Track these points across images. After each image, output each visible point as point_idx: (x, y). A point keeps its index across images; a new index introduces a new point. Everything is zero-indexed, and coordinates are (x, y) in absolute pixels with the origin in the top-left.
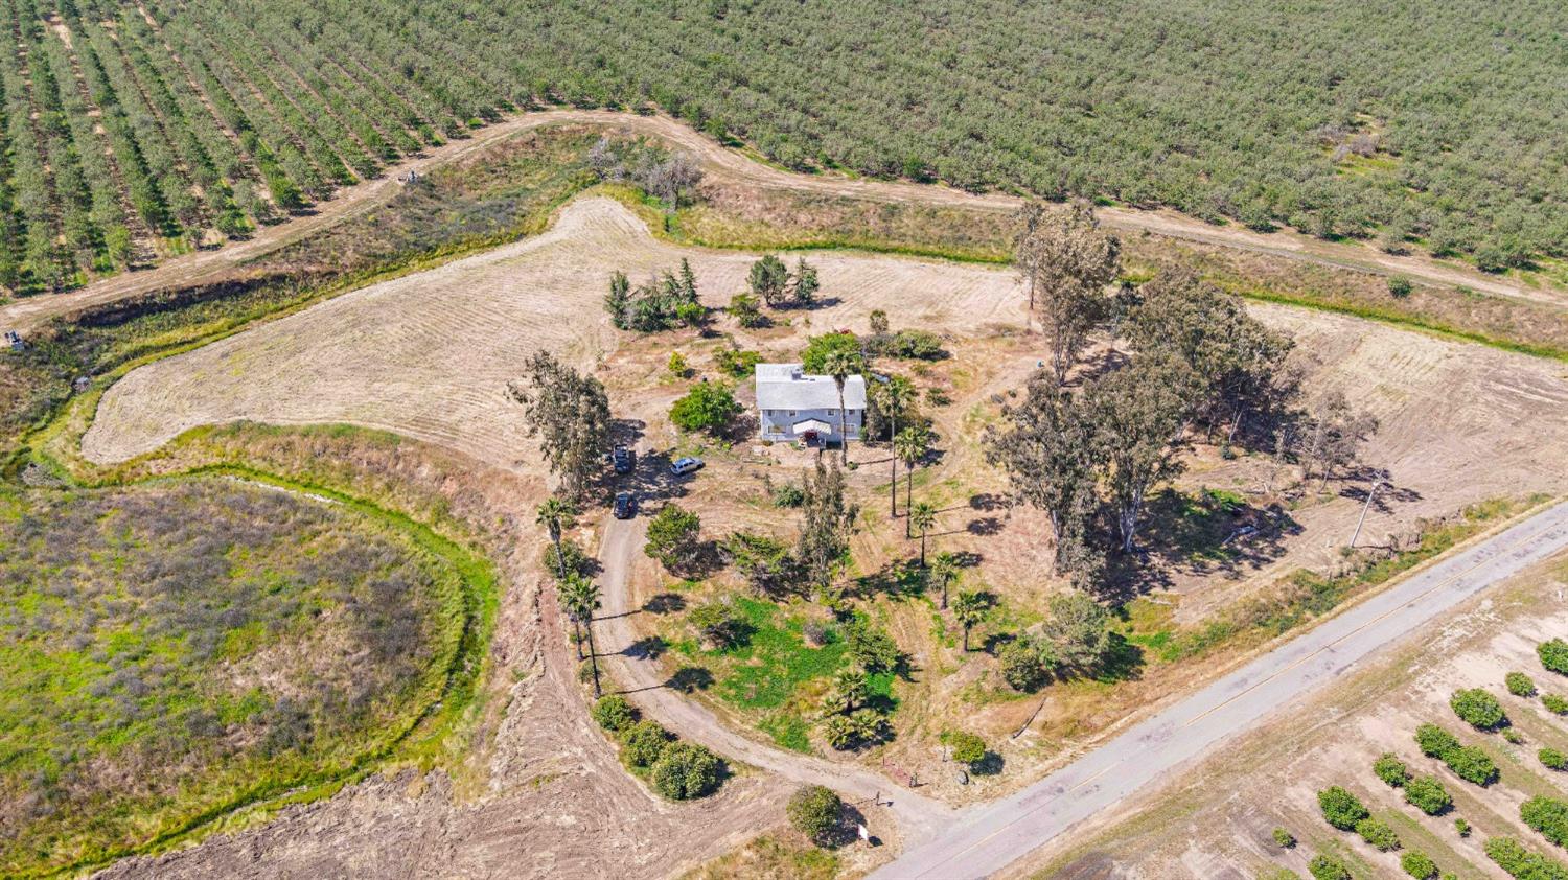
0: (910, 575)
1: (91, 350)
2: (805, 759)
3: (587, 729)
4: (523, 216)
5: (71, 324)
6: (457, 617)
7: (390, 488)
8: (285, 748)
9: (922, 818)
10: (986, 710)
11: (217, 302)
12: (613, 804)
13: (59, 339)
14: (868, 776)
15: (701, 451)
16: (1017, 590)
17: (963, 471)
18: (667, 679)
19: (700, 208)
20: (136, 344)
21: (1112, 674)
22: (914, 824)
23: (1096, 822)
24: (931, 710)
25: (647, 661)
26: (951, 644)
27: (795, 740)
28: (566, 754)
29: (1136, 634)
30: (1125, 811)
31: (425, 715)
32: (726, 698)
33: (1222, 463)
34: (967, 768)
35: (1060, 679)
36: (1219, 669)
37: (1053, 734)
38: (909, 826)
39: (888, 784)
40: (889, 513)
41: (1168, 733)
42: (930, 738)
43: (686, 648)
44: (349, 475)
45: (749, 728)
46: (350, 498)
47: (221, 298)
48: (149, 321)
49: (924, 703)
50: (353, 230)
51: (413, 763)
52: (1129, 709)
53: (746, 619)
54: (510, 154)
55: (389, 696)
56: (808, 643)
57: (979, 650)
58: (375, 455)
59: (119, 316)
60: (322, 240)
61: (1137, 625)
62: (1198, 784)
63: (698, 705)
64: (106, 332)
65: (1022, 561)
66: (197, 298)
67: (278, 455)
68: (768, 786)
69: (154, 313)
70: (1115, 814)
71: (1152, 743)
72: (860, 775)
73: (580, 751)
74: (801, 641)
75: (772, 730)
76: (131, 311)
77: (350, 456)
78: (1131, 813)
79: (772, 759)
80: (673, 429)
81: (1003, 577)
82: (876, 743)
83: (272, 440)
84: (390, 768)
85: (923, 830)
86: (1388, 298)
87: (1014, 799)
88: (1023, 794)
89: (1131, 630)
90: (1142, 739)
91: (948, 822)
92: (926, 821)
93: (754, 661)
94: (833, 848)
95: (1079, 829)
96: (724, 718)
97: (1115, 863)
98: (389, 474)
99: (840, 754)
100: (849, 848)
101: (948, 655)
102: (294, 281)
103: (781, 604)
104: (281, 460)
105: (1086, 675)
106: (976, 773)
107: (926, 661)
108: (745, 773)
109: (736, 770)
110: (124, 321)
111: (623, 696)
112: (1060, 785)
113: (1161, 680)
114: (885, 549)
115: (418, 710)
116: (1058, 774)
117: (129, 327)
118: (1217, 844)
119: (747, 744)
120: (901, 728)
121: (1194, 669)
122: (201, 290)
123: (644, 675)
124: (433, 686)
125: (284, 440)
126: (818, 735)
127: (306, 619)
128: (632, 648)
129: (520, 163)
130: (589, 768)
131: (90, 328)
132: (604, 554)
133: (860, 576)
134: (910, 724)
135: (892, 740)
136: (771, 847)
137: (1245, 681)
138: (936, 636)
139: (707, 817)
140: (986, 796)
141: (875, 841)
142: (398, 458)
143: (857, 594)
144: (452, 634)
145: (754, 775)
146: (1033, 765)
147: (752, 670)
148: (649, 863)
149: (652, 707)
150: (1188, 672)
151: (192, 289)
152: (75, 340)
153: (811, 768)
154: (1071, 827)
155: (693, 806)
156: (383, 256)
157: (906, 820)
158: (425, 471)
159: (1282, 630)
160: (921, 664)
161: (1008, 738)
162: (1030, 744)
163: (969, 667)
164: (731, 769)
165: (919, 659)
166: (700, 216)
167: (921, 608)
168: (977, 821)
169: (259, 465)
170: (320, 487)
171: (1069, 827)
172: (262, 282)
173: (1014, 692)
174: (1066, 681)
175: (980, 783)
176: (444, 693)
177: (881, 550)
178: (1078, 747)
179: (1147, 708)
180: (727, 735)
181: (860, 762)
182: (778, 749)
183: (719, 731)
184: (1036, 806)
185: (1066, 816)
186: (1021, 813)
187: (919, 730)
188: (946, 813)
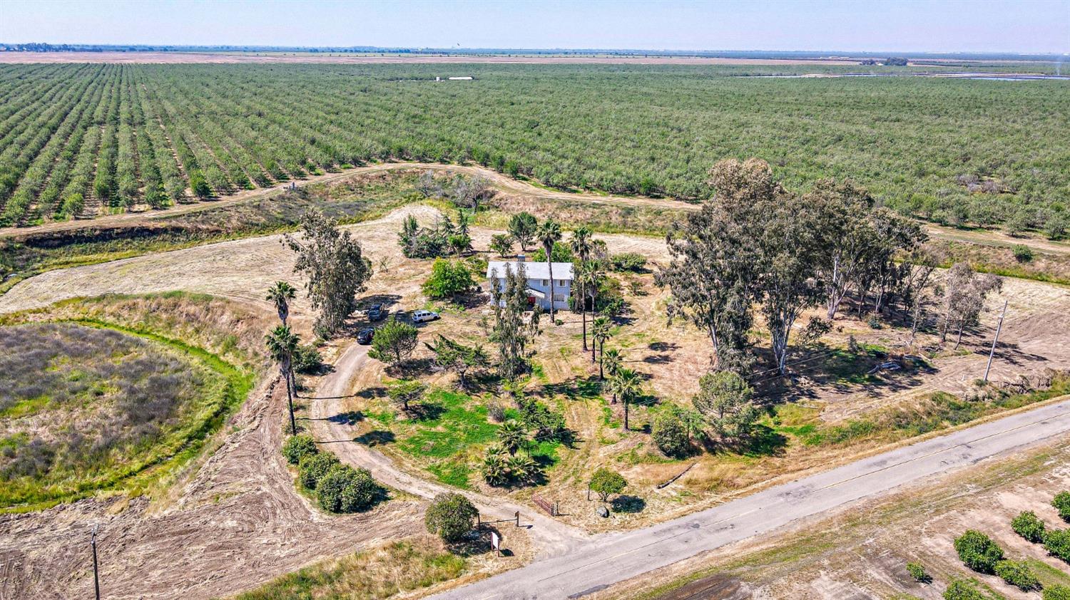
0: (588, 385)
1: (28, 260)
3: (276, 463)
4: (365, 212)
5: (18, 242)
6: (214, 406)
7: (197, 331)
8: (23, 475)
9: (558, 538)
10: (637, 468)
11: (129, 240)
12: (275, 514)
13: (6, 250)
14: (514, 507)
15: (441, 310)
16: (680, 395)
17: (650, 330)
18: (358, 436)
19: (492, 212)
20: (62, 259)
21: (758, 452)
22: (549, 542)
23: (728, 551)
24: (586, 467)
25: (346, 425)
26: (614, 426)
27: (456, 479)
28: (249, 479)
29: (783, 425)
30: (757, 545)
31: (154, 463)
32: (404, 448)
33: (869, 330)
34: (609, 506)
35: (709, 452)
36: (861, 454)
37: (695, 489)
38: (544, 543)
39: (532, 513)
40: (581, 349)
41: (807, 492)
42: (580, 485)
43: (383, 418)
44: (170, 325)
45: (418, 469)
46: (167, 340)
47: (133, 238)
48: (75, 247)
49: (581, 462)
50: (241, 209)
51: (126, 492)
52: (770, 475)
53: (441, 404)
54: (366, 182)
55: (128, 447)
56: (490, 420)
57: (639, 430)
58: (192, 309)
59: (56, 242)
60: (217, 213)
61: (785, 420)
62: (833, 530)
63: (379, 453)
64: (43, 251)
65: (688, 378)
66: (114, 235)
67: (125, 313)
68: (420, 508)
69: (81, 243)
70: (748, 546)
71: (790, 498)
73: (263, 478)
74: (485, 419)
75: (438, 472)
76: (65, 240)
77: (176, 311)
78: (764, 547)
80: (424, 299)
81: (670, 387)
82: (528, 485)
83: (123, 303)
84: (102, 495)
85: (556, 547)
86: (1015, 263)
87: (650, 530)
88: (658, 527)
89: (778, 423)
90: (781, 495)
91: (584, 543)
92: (562, 541)
93: (440, 428)
94: (466, 556)
95: (710, 556)
96: (399, 464)
97: (743, 583)
98: (199, 322)
99: (495, 489)
100: (480, 557)
101: (610, 433)
102: (188, 232)
103: (473, 397)
104: (126, 316)
105: (734, 451)
106: (616, 510)
107: (590, 436)
108: (403, 498)
109: (394, 496)
110: (59, 246)
112: (696, 522)
113: (804, 458)
114: (573, 369)
115: (150, 458)
116: (696, 515)
117: (61, 250)
118: (849, 575)
119: (413, 480)
120: (555, 476)
121: (836, 452)
122: (119, 231)
123: (341, 433)
124: (171, 445)
125: (130, 303)
126: (477, 477)
127: (88, 397)
128: (338, 416)
129: (372, 187)
130: (265, 489)
131: (32, 247)
132: (340, 363)
133: (547, 383)
134: (565, 474)
135: (544, 485)
136: (406, 550)
137: (884, 462)
138: (603, 421)
139: (356, 526)
140: (623, 526)
141: (507, 553)
142: (208, 310)
143: (541, 394)
144: (202, 415)
145: (410, 500)
146: (673, 507)
147: (436, 434)
148: (289, 556)
150: (830, 454)
151: (112, 229)
152: (18, 252)
154: (702, 553)
155: (345, 518)
156: (258, 225)
157: (541, 539)
158: (226, 318)
159: (921, 432)
160: (586, 437)
161: (654, 488)
162: (674, 494)
163: (628, 441)
164: (390, 495)
165: (585, 434)
166: (491, 215)
167: (595, 404)
168: (611, 543)
169: (110, 319)
170: (148, 333)
171: (699, 554)
172: (165, 230)
173: (666, 458)
174: (715, 454)
175: (618, 518)
176: (178, 451)
177: (569, 369)
178: (718, 498)
179: (789, 476)
180: (396, 473)
181: (511, 497)
182: (439, 485)
183: (391, 470)
184: (670, 536)
185: (699, 545)
186: (654, 540)
187: (572, 479)
188: (582, 537)
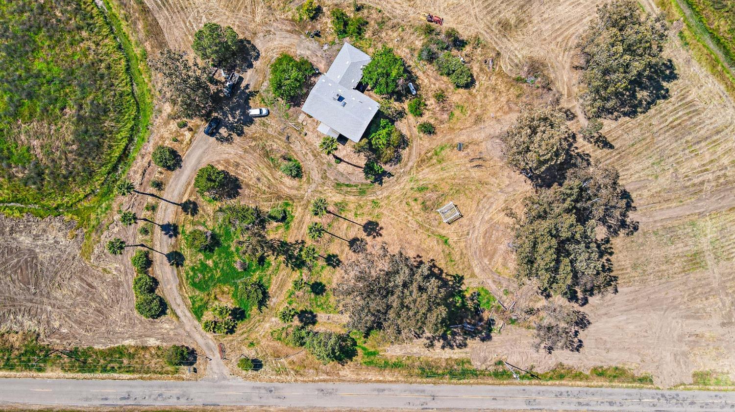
2: (196, 323)
6: (124, 139)
9: (217, 372)
14: (212, 343)
22: (213, 372)
24: (257, 329)
25: (168, 237)
27: (198, 313)
31: (90, 193)
32: (187, 275)
37: (290, 367)
38: (211, 372)
41: (331, 393)
42: (246, 341)
45: (187, 296)
53: (221, 236)
55: (77, 179)
61: (368, 342)
63: (176, 272)
68: (176, 327)
71: (321, 394)
72: (210, 342)
74: (236, 262)
75: (194, 303)
79: (185, 316)
84: (67, 216)
85: (214, 377)
88: (258, 384)
89: (363, 342)
90: (318, 390)
91: (224, 378)
93: (210, 262)
96: (180, 285)
100: (186, 367)
101: (284, 307)
107: (274, 304)
108: (172, 316)
109: (169, 313)
111: (150, 251)
112: (273, 389)
115: (88, 190)
120: (240, 330)
121: (372, 372)
124: (98, 180)
126: (208, 316)
127: (57, 110)
132: (187, 157)
133: (285, 240)
135: (232, 333)
138: (288, 294)
140: (245, 377)
141: (195, 371)
144: (118, 150)
145: (174, 319)
146: (271, 375)
147: (206, 267)
149: (158, 262)
153: (195, 328)
154: (262, 406)
157: (211, 369)
160: (271, 304)
161: (274, 358)
162: (279, 365)
164: (168, 311)
165: (273, 301)
167: (296, 274)
168: (234, 384)
176: (102, 184)
180: (176, 293)
182: (190, 312)
183: (175, 290)
184: (258, 392)
185: (264, 401)
186: (249, 391)
187: (245, 335)
188: (226, 374)
